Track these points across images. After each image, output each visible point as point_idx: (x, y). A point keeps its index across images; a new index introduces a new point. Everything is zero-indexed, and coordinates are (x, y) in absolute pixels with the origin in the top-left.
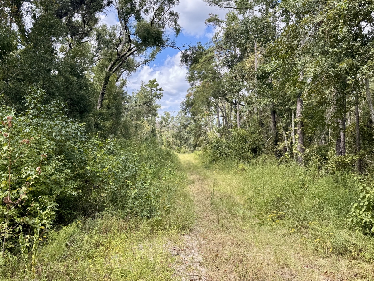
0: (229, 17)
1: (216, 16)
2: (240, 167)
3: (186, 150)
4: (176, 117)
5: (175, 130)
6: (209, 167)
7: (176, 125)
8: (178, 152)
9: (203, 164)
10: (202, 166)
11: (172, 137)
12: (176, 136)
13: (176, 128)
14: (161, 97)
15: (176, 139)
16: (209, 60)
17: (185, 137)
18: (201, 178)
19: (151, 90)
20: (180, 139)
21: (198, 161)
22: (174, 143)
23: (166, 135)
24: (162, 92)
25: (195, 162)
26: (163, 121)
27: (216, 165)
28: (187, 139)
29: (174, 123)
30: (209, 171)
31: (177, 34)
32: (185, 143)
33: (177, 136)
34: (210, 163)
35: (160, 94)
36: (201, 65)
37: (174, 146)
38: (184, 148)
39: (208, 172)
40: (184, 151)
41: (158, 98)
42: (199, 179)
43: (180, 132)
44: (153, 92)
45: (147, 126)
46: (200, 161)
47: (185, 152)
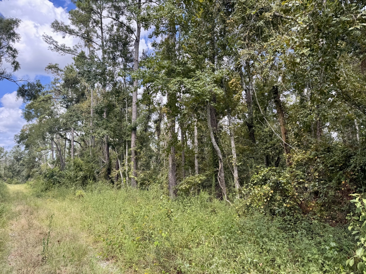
0: (68, 69)
1: (56, 64)
2: (77, 194)
3: (19, 181)
4: (10, 152)
5: (8, 163)
6: (41, 196)
8: (9, 183)
9: (34, 193)
10: (33, 195)
11: (3, 170)
12: (8, 168)
13: (8, 162)
15: (9, 171)
16: (47, 101)
17: (18, 169)
18: (29, 210)
21: (29, 189)
25: (25, 191)
27: (49, 193)
28: (19, 171)
29: (7, 157)
30: (41, 199)
31: (15, 70)
32: (17, 175)
34: (42, 191)
36: (39, 103)
37: (5, 178)
38: (16, 180)
39: (39, 201)
40: (16, 182)
42: (27, 211)
43: (13, 165)
46: (30, 190)
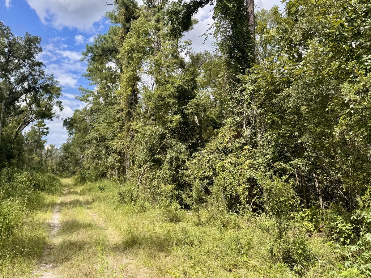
7: (59, 155)
14: (47, 134)
19: (39, 129)
20: (62, 167)
22: (57, 170)
23: (50, 163)
24: (48, 130)
26: (49, 152)
33: (60, 164)
35: (47, 132)
41: (45, 135)
44: (41, 130)
45: (36, 158)
47: (66, 177)
